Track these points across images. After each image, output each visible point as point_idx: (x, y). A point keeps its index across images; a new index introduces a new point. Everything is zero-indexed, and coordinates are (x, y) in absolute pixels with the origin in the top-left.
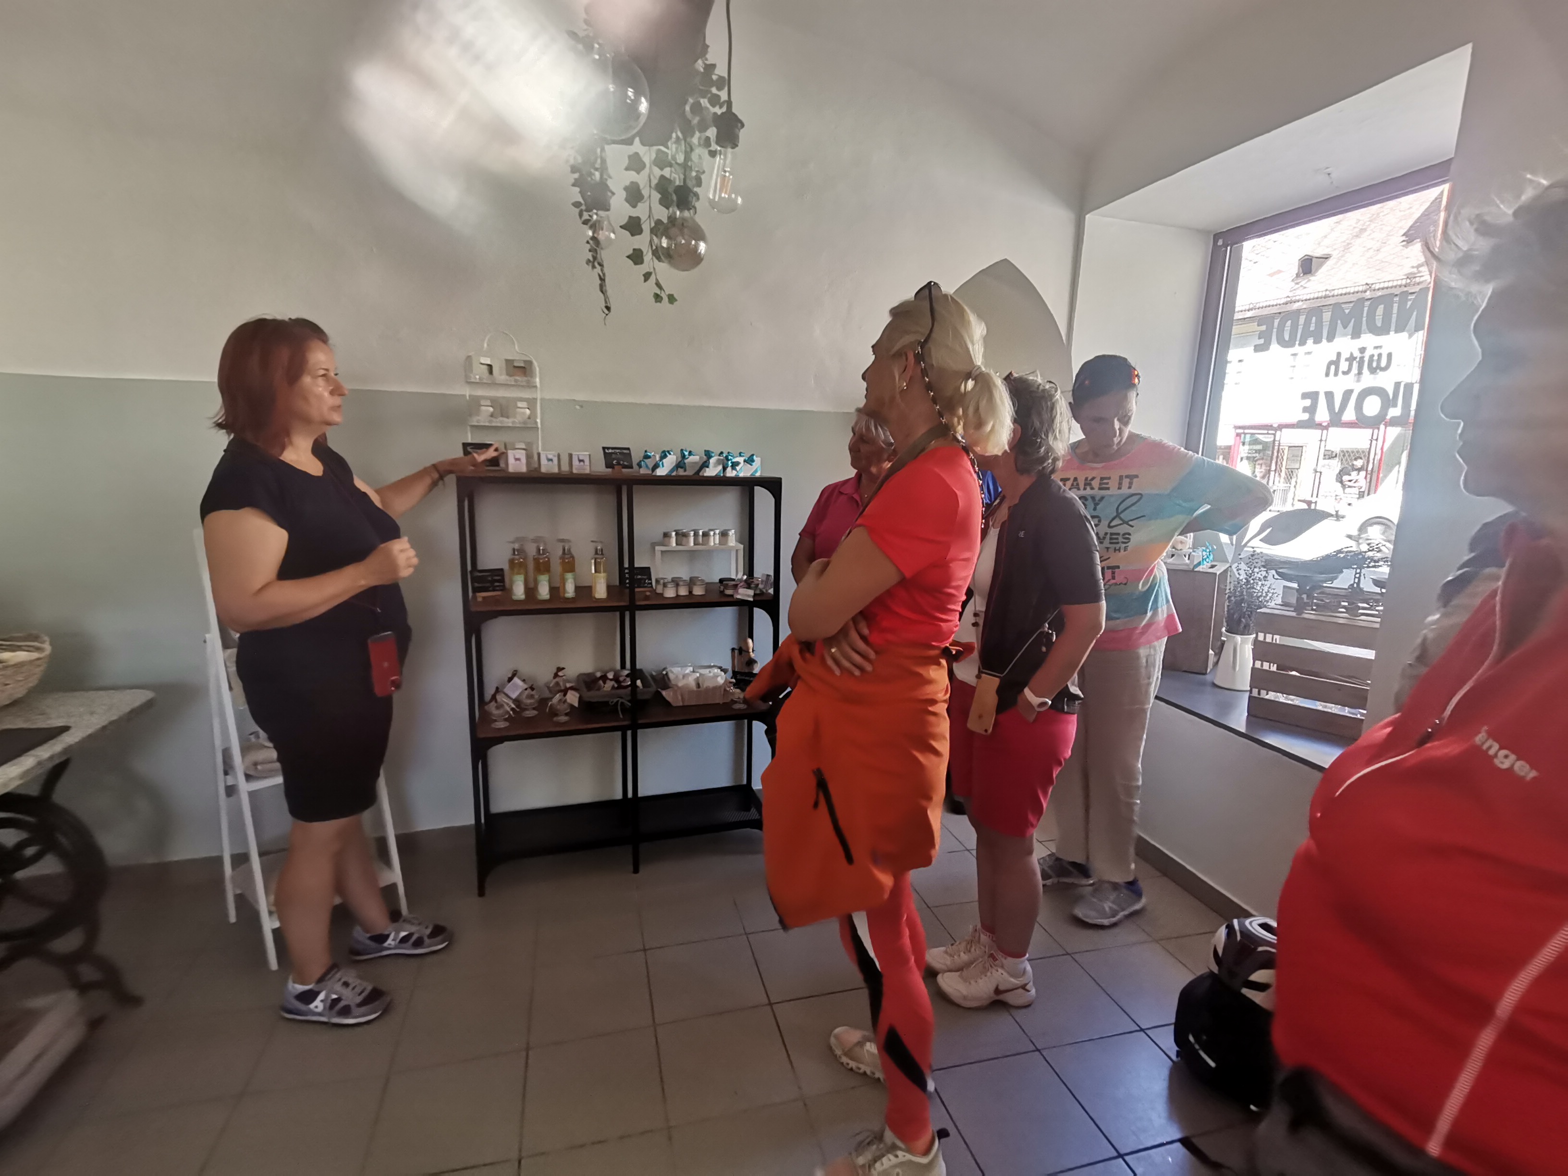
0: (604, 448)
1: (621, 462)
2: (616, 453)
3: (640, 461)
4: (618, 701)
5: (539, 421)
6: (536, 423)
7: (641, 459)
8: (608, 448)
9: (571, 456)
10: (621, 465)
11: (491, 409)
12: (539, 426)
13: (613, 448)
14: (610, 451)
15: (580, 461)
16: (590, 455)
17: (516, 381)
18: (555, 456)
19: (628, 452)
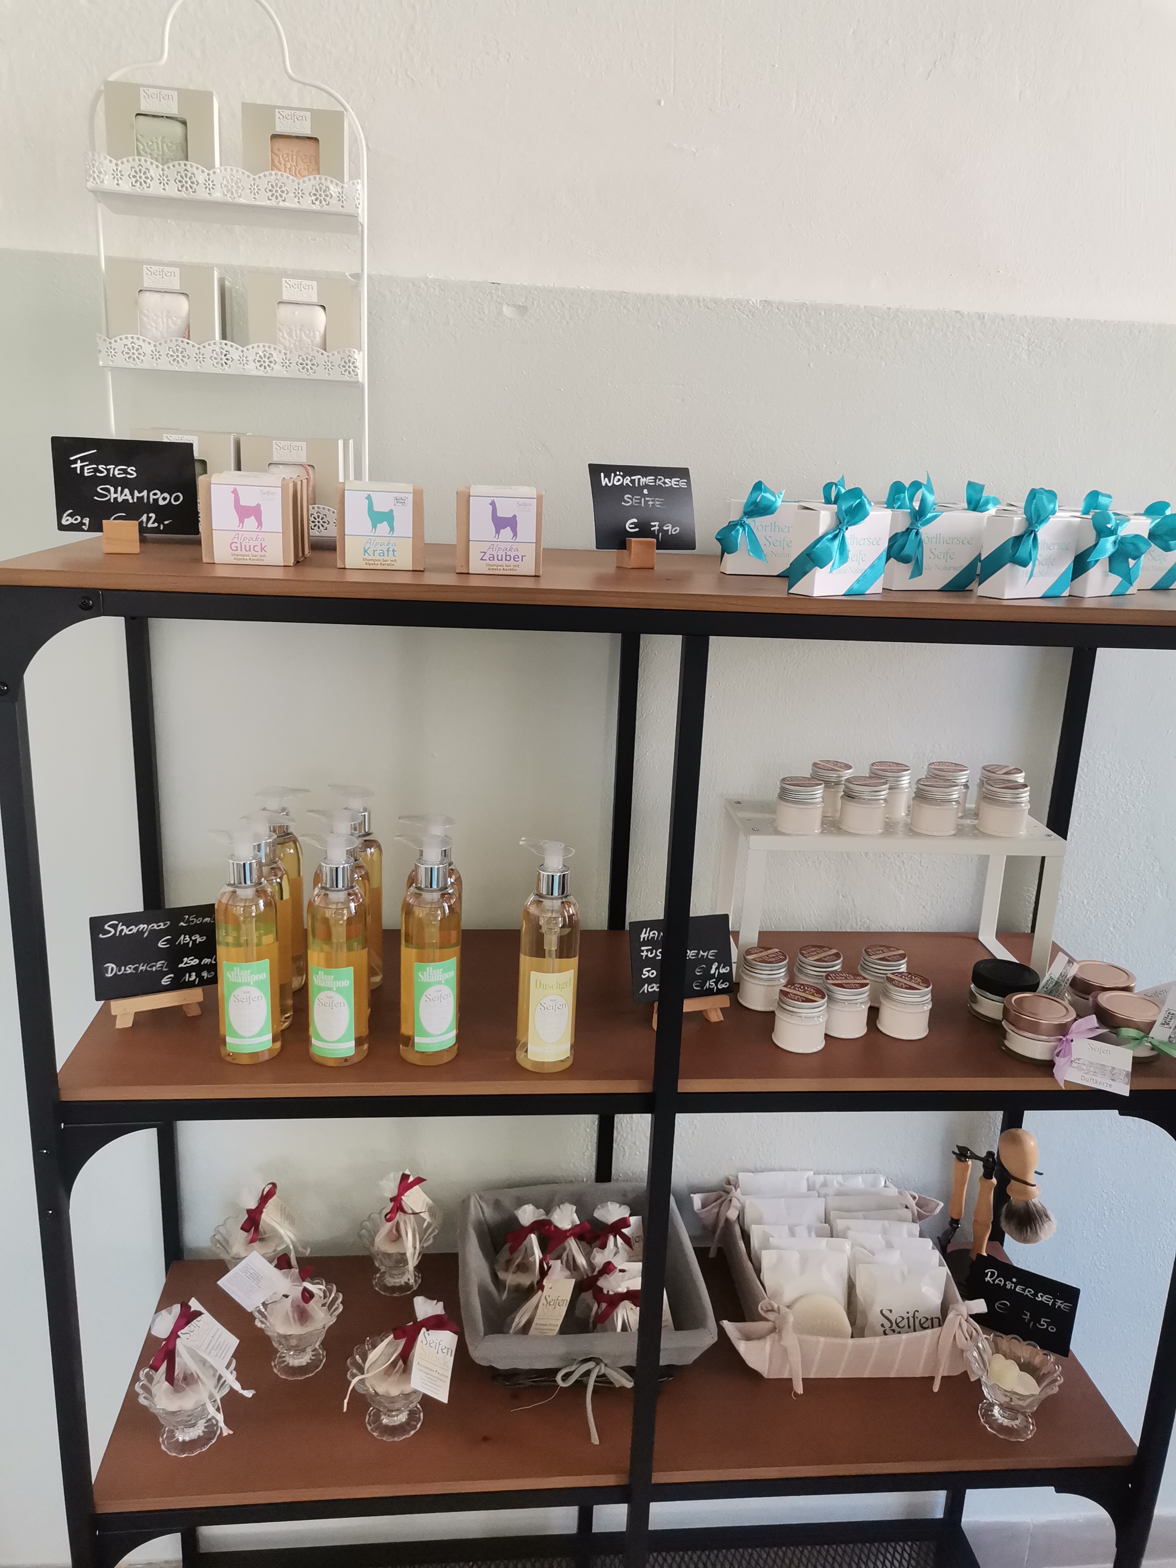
0: (595, 470)
1: (655, 526)
2: (636, 490)
3: (732, 526)
4: (588, 1373)
5: (361, 359)
6: (348, 364)
7: (735, 516)
8: (609, 470)
9: (464, 500)
10: (652, 535)
11: (183, 305)
12: (362, 375)
13: (629, 471)
14: (617, 480)
15: (500, 523)
16: (540, 499)
17: (275, 191)
18: (400, 501)
19: (683, 484)
